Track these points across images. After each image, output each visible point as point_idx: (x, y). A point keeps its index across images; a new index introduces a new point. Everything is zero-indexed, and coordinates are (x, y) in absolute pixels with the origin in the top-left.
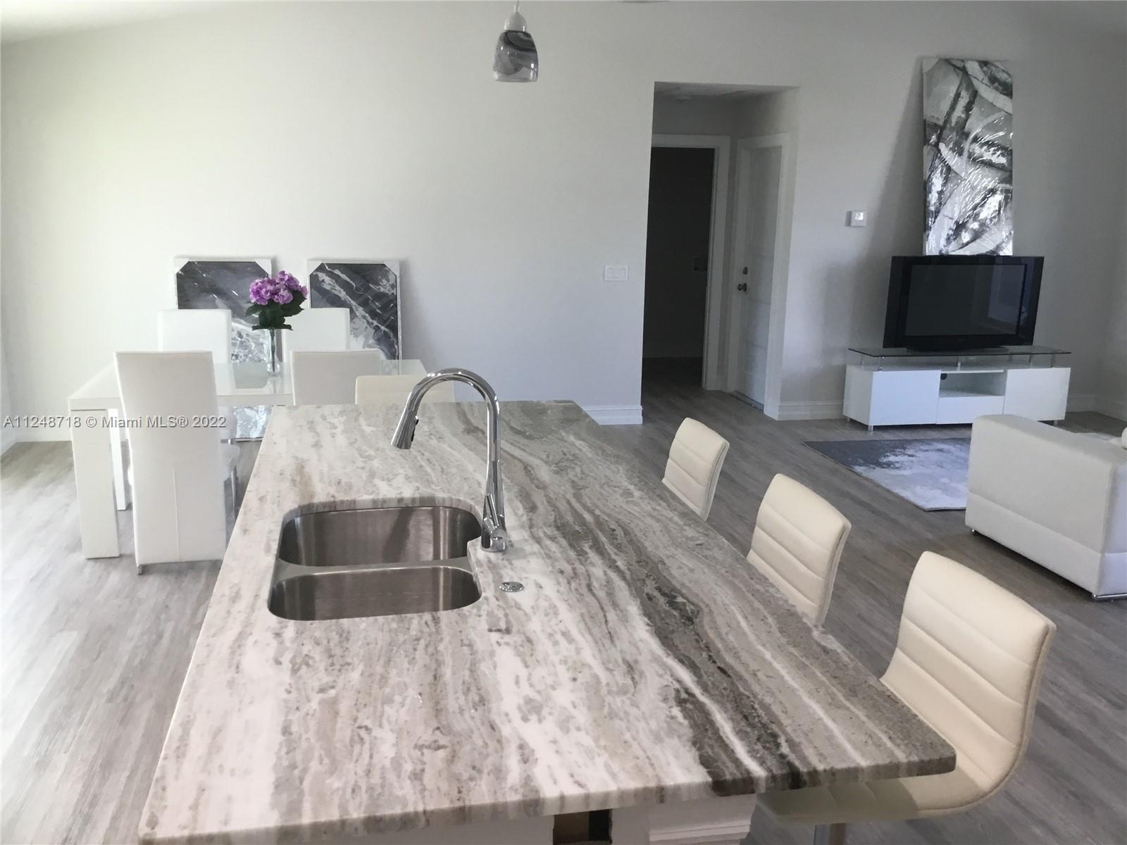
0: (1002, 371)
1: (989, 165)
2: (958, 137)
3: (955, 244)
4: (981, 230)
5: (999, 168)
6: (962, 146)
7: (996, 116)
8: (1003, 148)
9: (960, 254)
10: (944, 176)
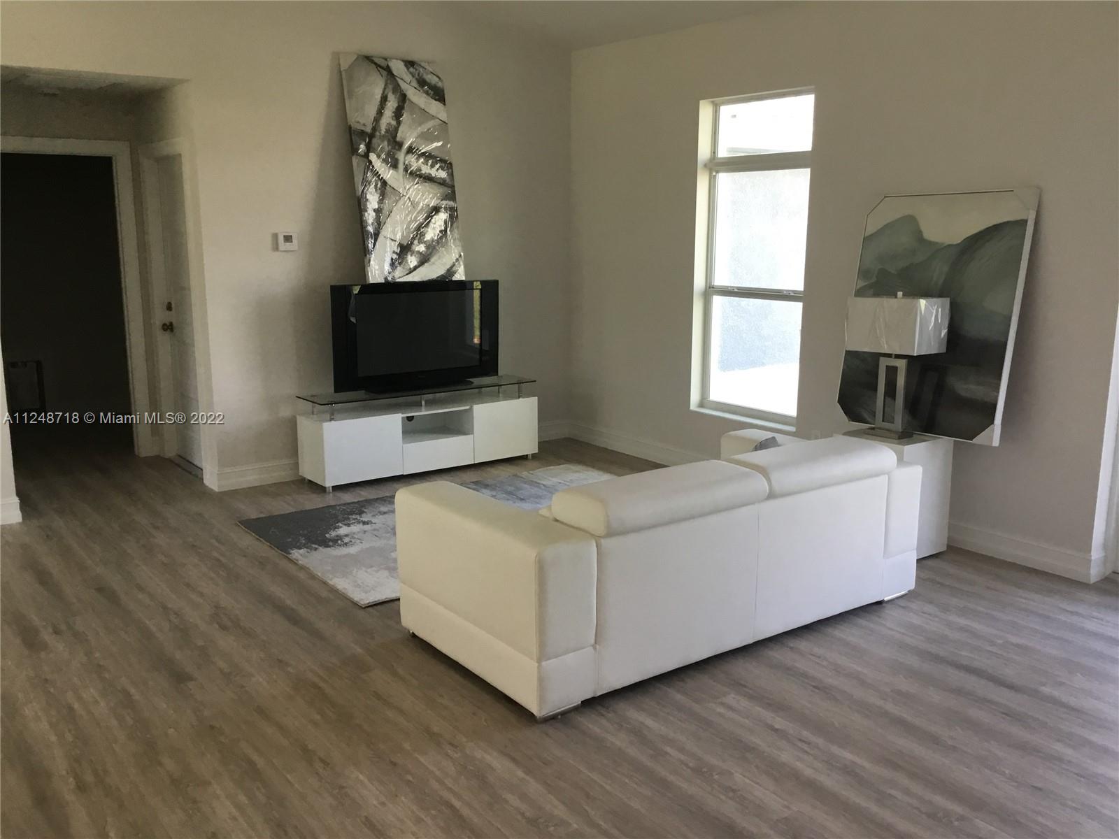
0: (468, 407)
1: (428, 179)
2: (390, 147)
3: (402, 269)
4: (428, 253)
5: (440, 183)
6: (396, 157)
7: (430, 124)
8: (442, 161)
9: (408, 280)
10: (379, 191)
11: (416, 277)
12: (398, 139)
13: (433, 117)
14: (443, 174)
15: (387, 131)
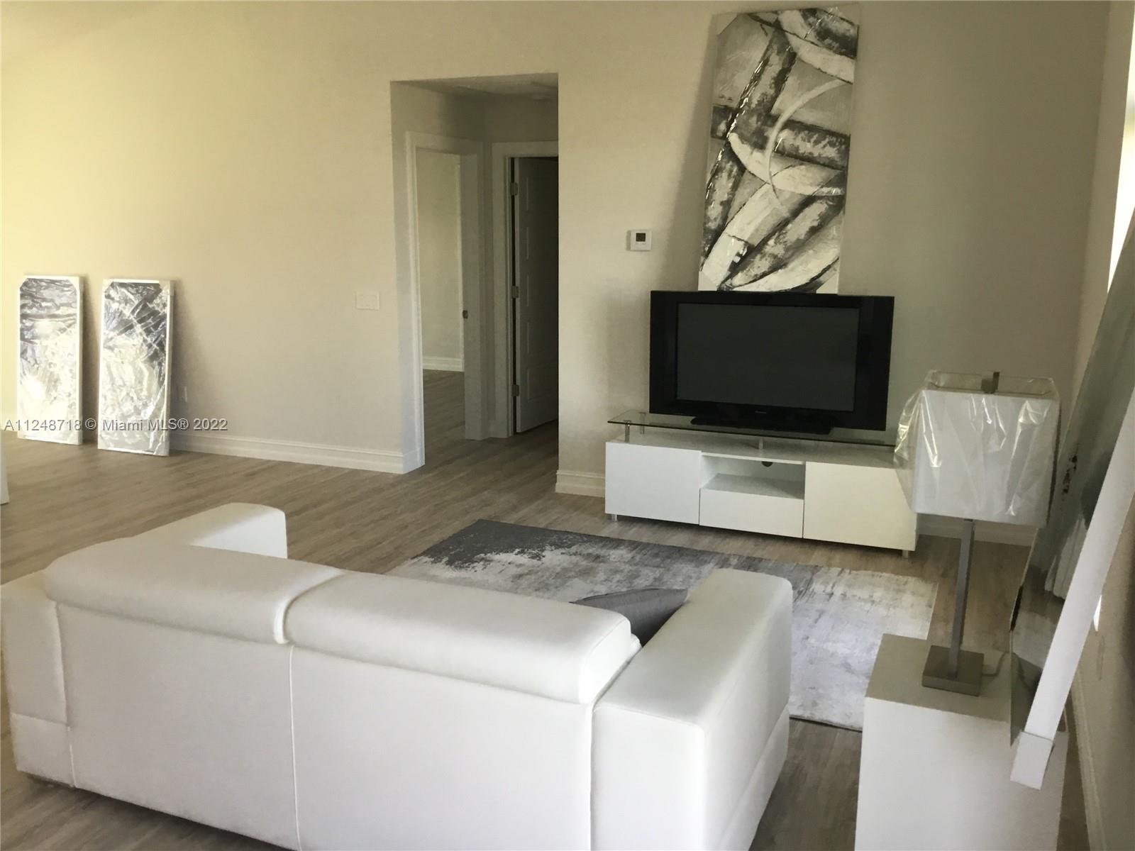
1: (807, 160)
2: (759, 123)
3: (744, 276)
4: (787, 256)
5: (824, 165)
6: (765, 134)
7: (826, 87)
8: (832, 134)
9: (749, 290)
10: (733, 180)
11: (762, 286)
12: (773, 112)
13: (832, 77)
14: (831, 153)
15: (760, 103)
